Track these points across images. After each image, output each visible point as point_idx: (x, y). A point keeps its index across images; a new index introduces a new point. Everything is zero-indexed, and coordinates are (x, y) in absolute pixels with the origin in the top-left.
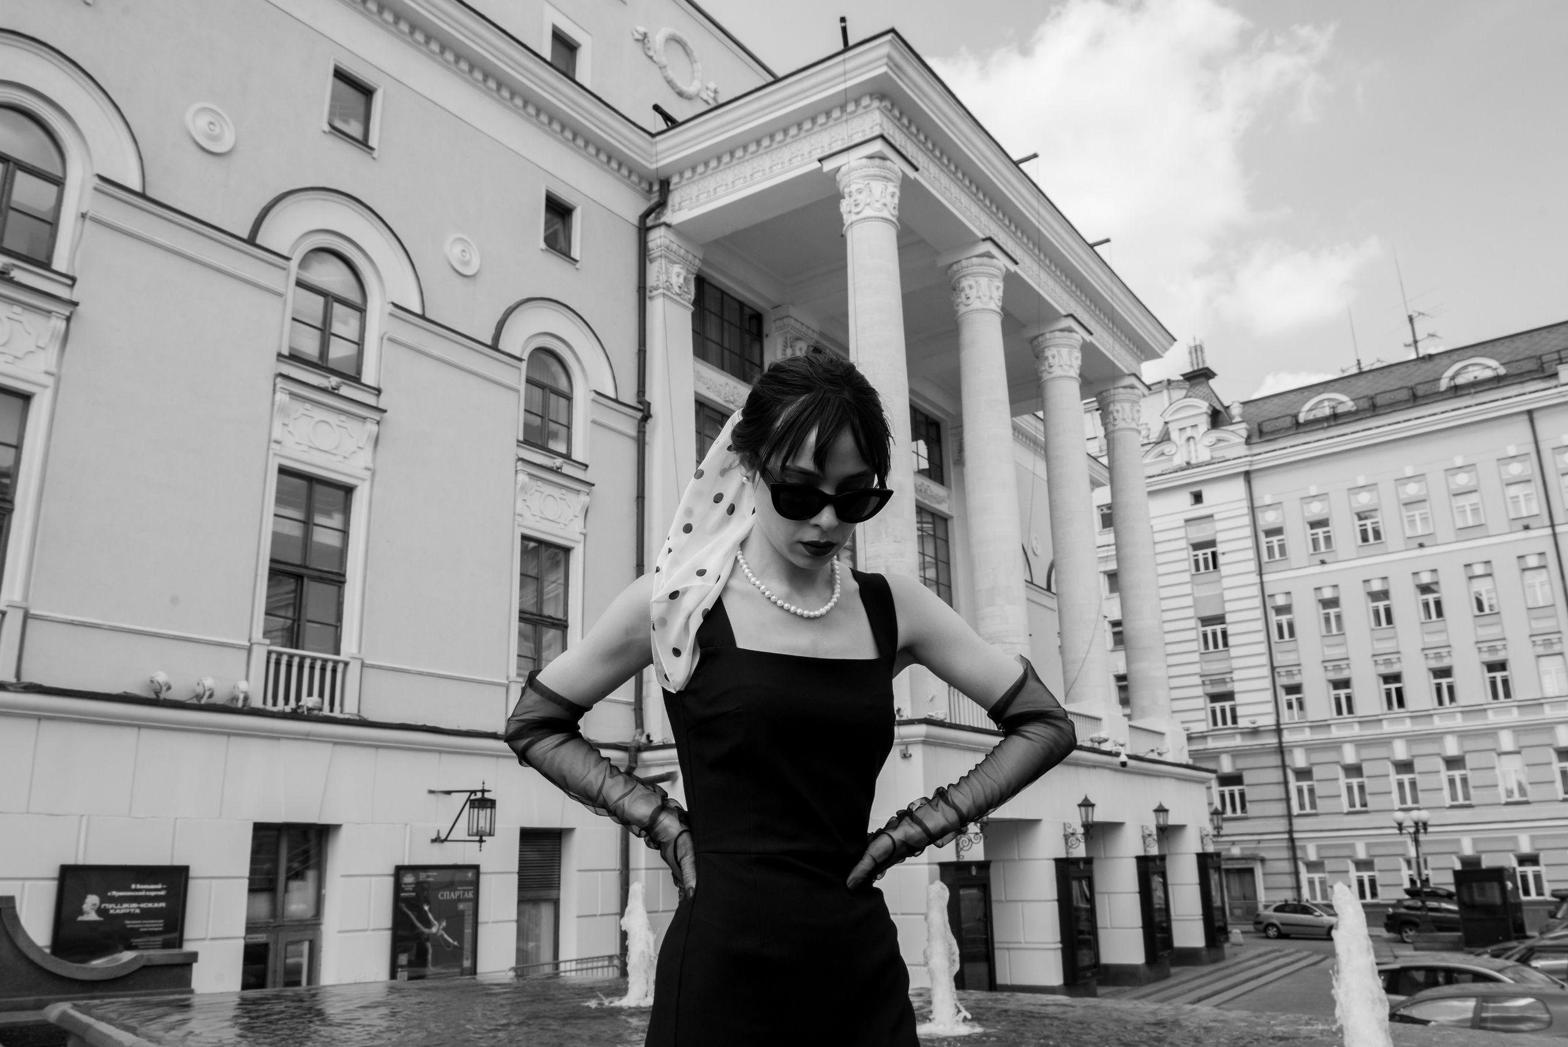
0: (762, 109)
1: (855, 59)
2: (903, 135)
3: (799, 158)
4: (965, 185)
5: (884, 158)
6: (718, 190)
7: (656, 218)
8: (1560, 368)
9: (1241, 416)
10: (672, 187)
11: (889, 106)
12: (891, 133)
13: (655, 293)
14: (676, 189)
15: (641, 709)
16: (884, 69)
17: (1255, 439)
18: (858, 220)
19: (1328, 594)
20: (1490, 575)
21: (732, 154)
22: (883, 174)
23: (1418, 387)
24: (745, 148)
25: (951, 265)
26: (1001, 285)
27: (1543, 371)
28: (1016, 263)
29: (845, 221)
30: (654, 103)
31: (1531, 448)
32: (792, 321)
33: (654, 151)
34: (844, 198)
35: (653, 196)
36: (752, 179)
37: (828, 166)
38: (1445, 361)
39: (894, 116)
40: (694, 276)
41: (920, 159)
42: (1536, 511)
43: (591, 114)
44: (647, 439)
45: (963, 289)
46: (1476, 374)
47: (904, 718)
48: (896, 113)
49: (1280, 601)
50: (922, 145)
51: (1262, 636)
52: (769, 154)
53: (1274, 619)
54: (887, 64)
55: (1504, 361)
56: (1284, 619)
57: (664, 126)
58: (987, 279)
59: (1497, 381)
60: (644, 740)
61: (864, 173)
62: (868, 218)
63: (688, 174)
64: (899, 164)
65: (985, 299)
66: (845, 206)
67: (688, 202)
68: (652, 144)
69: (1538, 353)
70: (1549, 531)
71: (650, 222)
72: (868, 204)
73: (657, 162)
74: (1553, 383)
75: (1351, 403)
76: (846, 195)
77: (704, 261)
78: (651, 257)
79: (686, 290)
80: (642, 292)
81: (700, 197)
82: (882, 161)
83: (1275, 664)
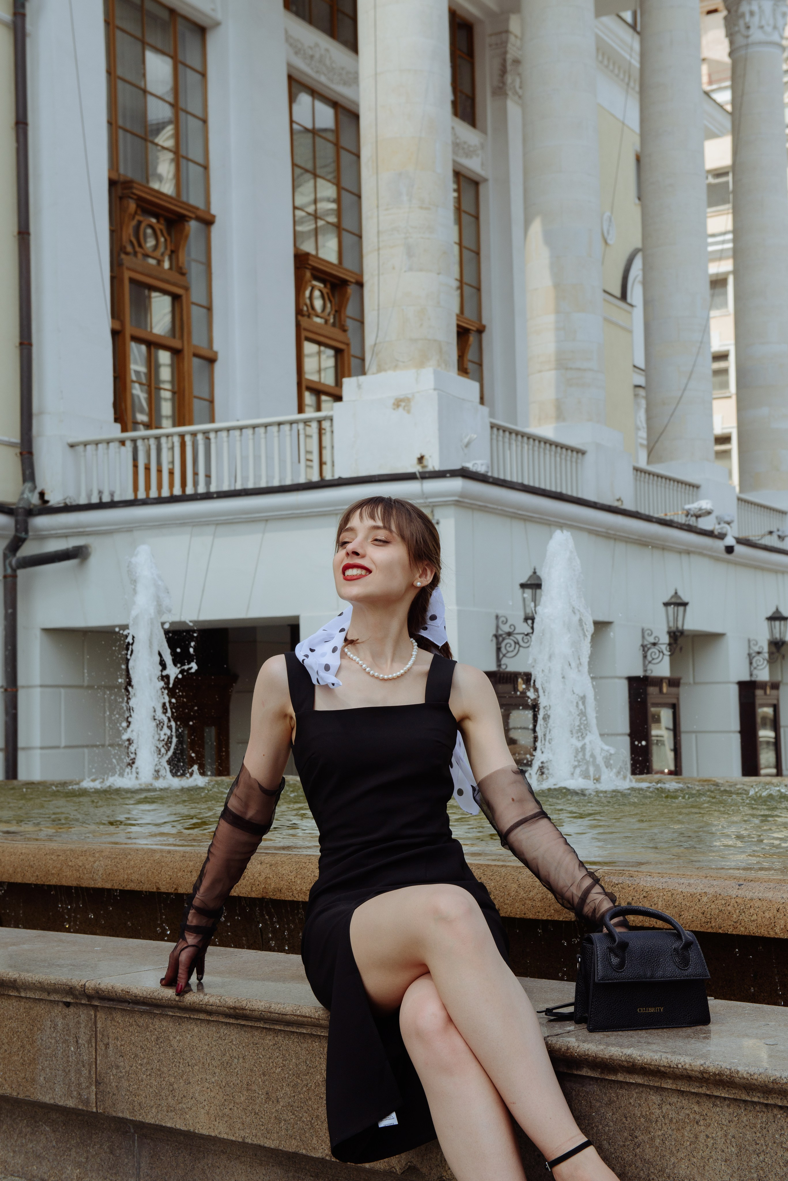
15: (31, 453)
44: (29, 27)
47: (430, 468)
60: (35, 500)
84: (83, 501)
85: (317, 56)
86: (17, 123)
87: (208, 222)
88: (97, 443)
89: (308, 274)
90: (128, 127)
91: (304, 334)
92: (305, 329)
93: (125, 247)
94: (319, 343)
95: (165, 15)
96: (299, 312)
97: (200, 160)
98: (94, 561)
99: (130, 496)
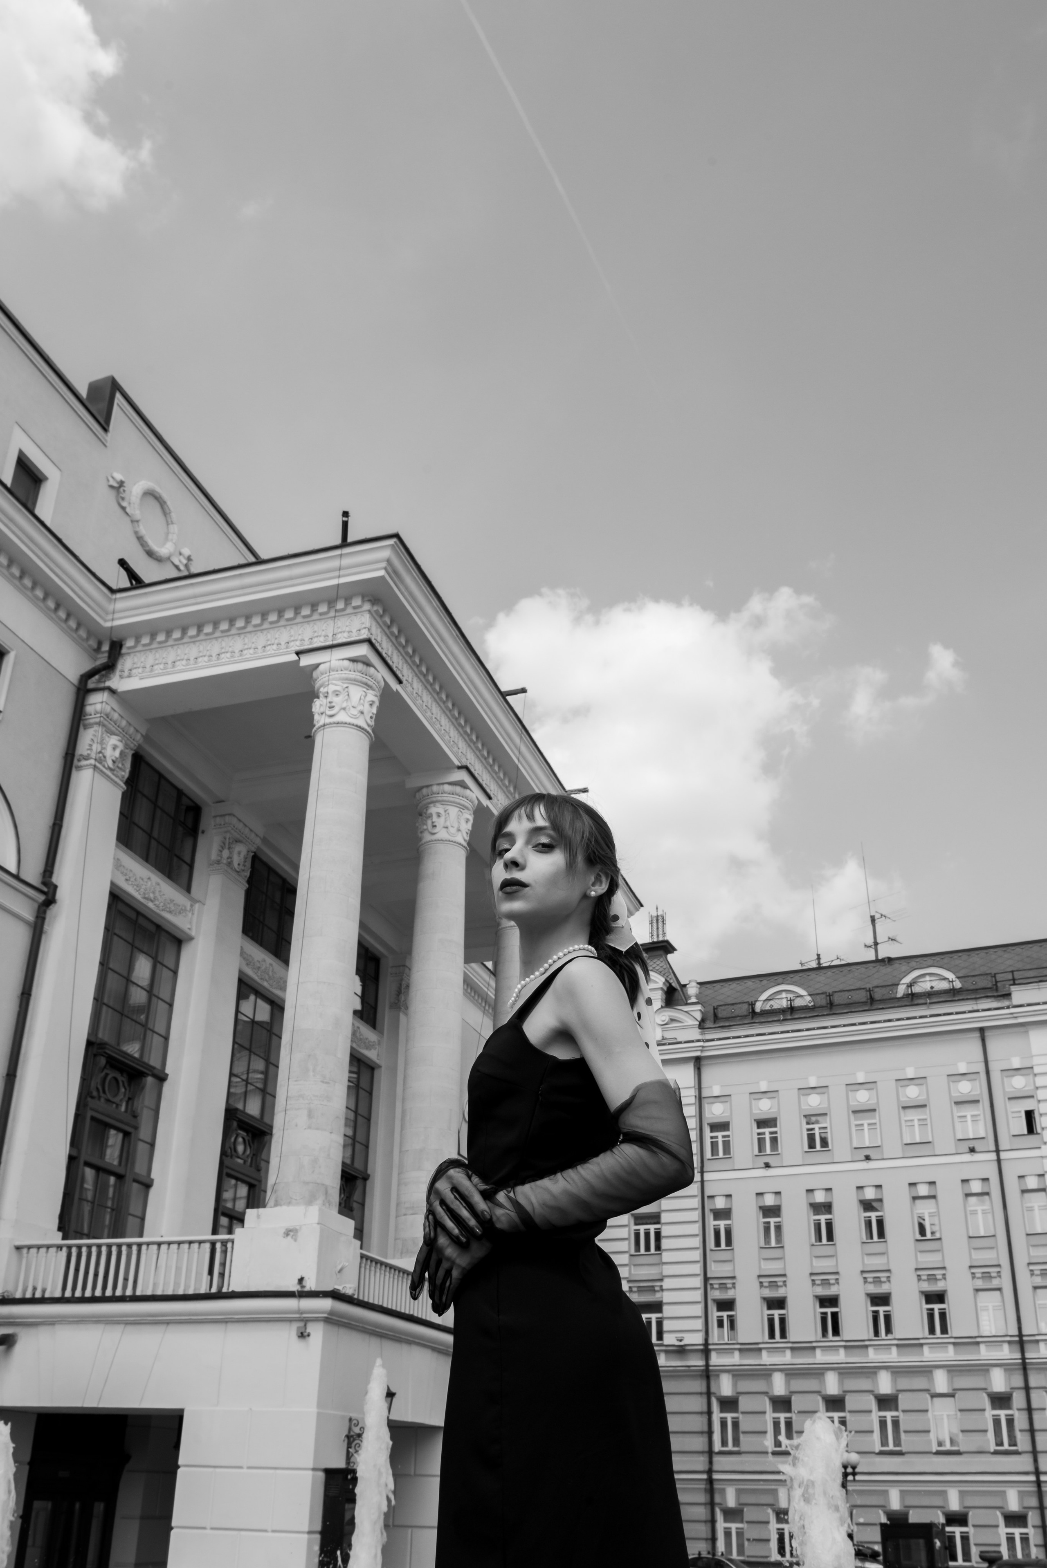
0: (243, 588)
1: (352, 557)
2: (390, 644)
3: (275, 647)
4: (447, 707)
5: (368, 664)
6: (178, 663)
7: (99, 681)
8: (1013, 988)
9: (697, 996)
10: (124, 651)
11: (381, 612)
12: (379, 639)
13: (84, 763)
14: (128, 654)
16: (382, 573)
17: (709, 1024)
18: (330, 724)
19: (769, 1200)
20: (934, 1197)
21: (200, 628)
22: (364, 680)
23: (876, 990)
24: (216, 624)
25: (421, 788)
26: (471, 818)
27: (997, 990)
28: (490, 798)
29: (315, 722)
30: (121, 557)
31: (981, 1068)
32: (234, 821)
33: (111, 608)
34: (318, 697)
35: (100, 656)
36: (218, 659)
37: (306, 661)
38: (904, 967)
39: (385, 623)
40: (132, 752)
41: (405, 673)
42: (982, 1134)
43: (47, 555)
44: (46, 926)
45: (431, 816)
46: (934, 984)
47: (307, 1288)
48: (387, 620)
49: (720, 1203)
50: (408, 658)
51: (697, 1242)
52: (242, 636)
53: (711, 1223)
54: (385, 569)
55: (961, 975)
56: (722, 1224)
57: (127, 584)
58: (457, 809)
59: (953, 995)
61: (344, 676)
62: (342, 723)
63: (145, 640)
64: (382, 673)
65: (453, 830)
66: (318, 706)
67: (140, 670)
68: (110, 600)
69: (994, 972)
70: (993, 1156)
71: (91, 684)
72: (344, 709)
73: (113, 620)
74: (1006, 1003)
75: (809, 998)
76: (321, 695)
77: (146, 738)
78: (87, 722)
79: (120, 765)
80: (69, 758)
81: (156, 667)
82: (365, 666)
83: (709, 1275)
84: (18, 1295)
85: (263, 968)
86: (23, 994)
87: (161, 1078)
88: (39, 1247)
89: (235, 1124)
90: (111, 1004)
91: (225, 1171)
92: (227, 1167)
93: (92, 1092)
94: (237, 1179)
95: (152, 928)
96: (223, 1153)
97: (163, 1033)
98: (18, 1348)
99: (58, 1294)
